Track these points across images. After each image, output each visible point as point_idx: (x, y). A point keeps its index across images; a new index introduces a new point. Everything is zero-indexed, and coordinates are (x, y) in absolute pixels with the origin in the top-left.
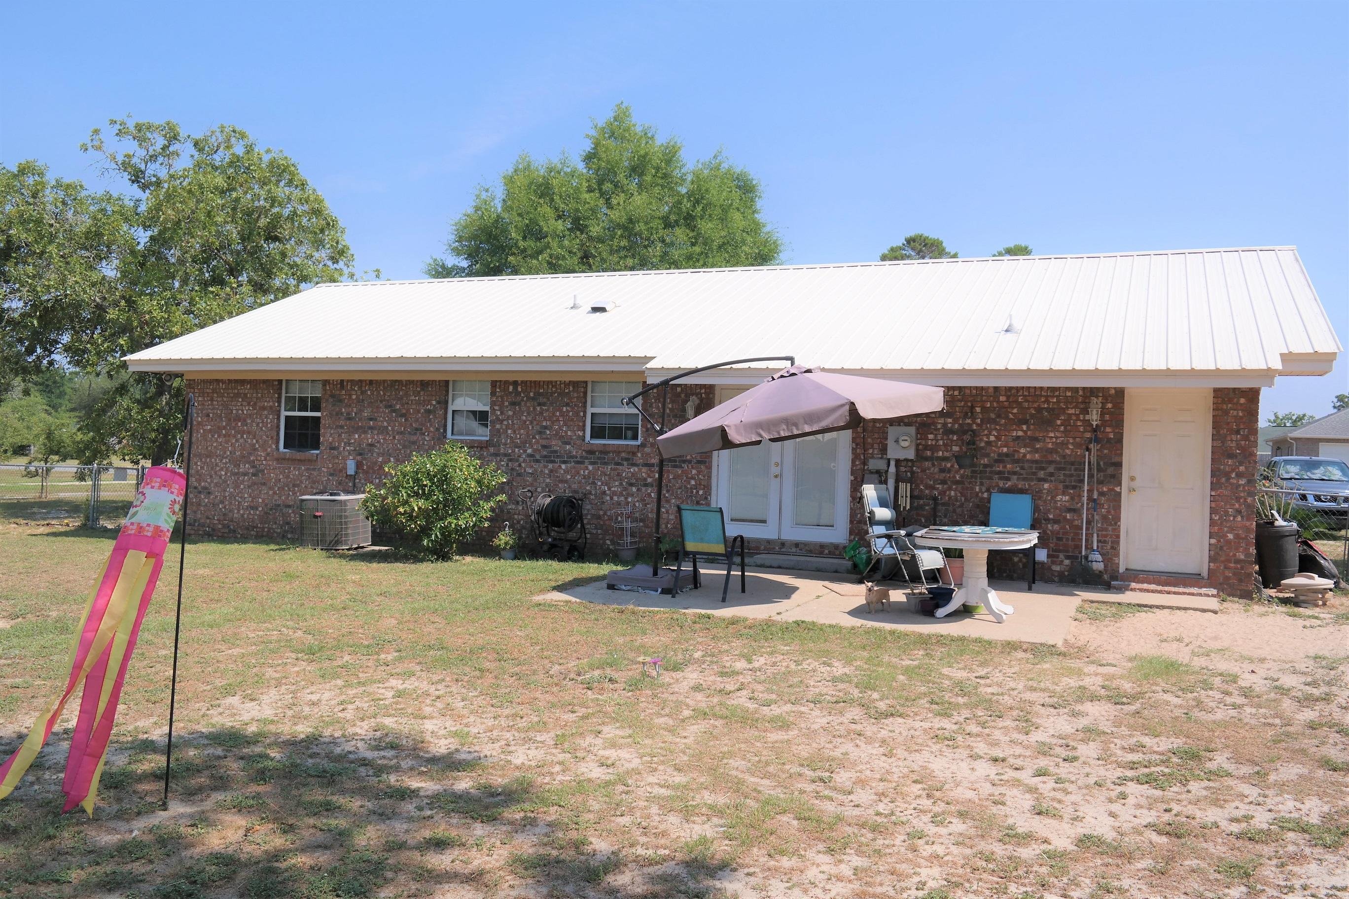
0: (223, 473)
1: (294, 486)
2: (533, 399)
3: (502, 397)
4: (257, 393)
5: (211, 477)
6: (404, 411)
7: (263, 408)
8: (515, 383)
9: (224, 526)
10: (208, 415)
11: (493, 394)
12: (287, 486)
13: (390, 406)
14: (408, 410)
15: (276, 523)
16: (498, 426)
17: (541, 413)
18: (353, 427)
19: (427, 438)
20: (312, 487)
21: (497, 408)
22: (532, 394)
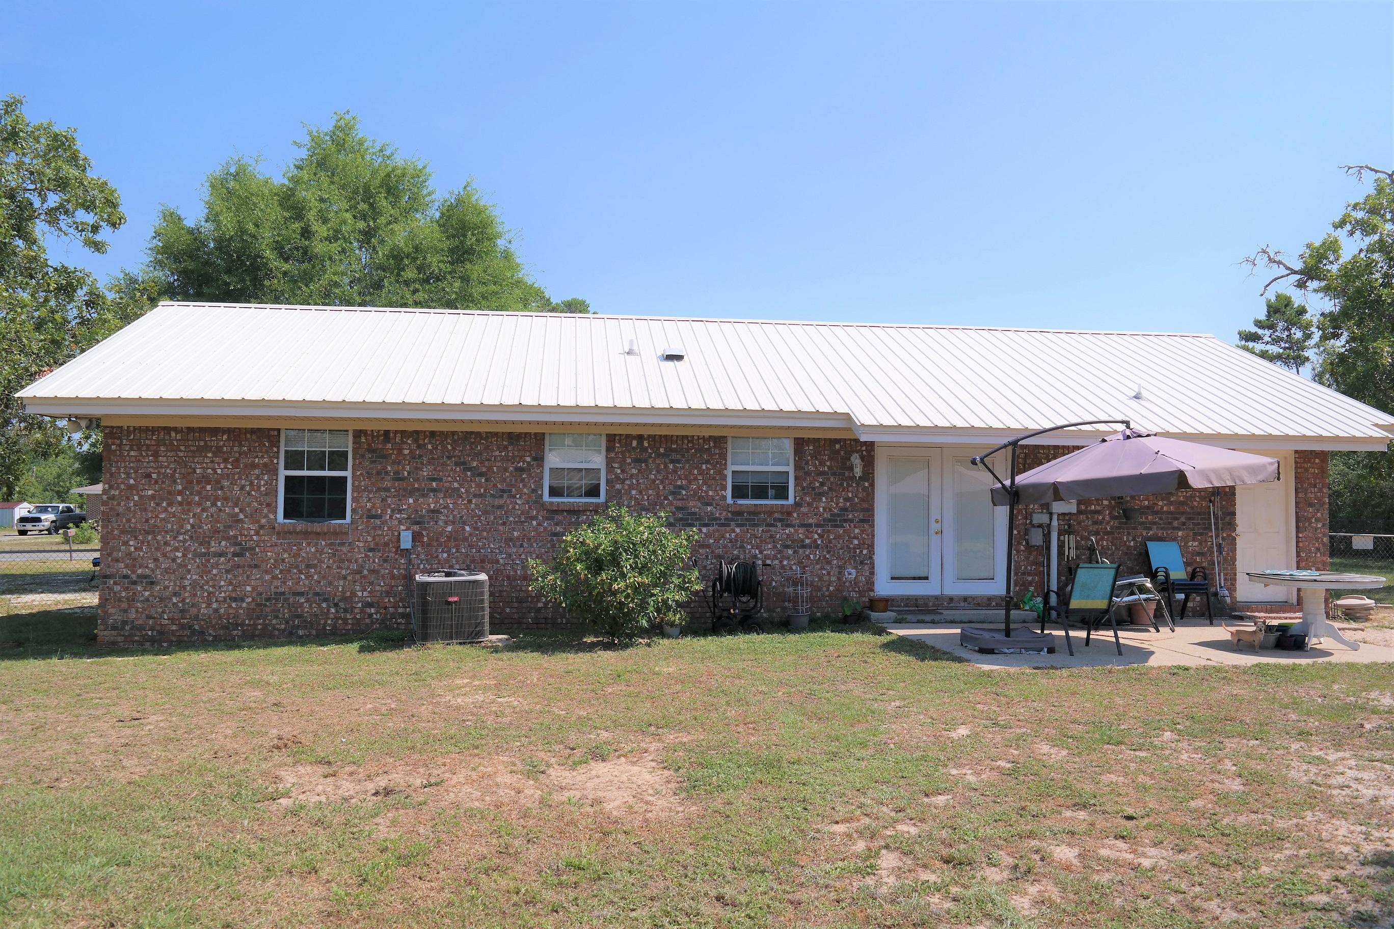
0: (179, 554)
1: (308, 566)
2: (664, 455)
3: (622, 453)
4: (241, 446)
5: (156, 560)
6: (484, 469)
7: (254, 466)
8: (640, 438)
9: (182, 627)
10: (149, 476)
11: (609, 449)
12: (297, 567)
13: (464, 463)
14: (490, 468)
15: (277, 617)
16: (618, 486)
17: (675, 471)
18: (405, 490)
19: (518, 502)
20: (339, 567)
21: (616, 465)
22: (662, 450)
